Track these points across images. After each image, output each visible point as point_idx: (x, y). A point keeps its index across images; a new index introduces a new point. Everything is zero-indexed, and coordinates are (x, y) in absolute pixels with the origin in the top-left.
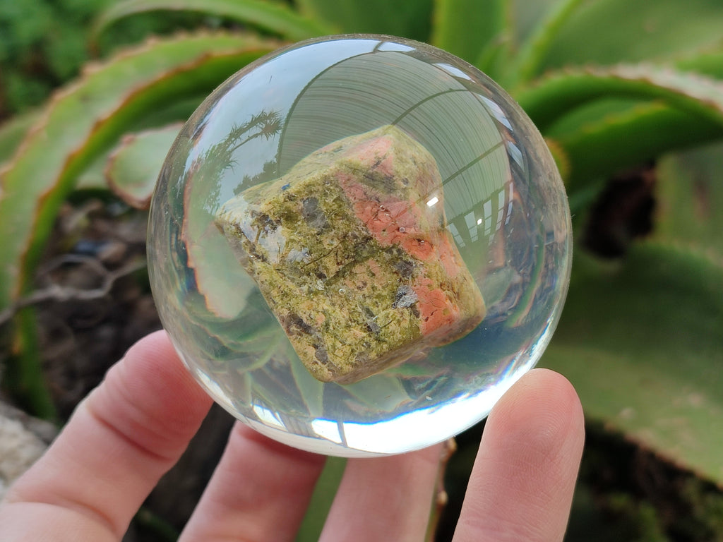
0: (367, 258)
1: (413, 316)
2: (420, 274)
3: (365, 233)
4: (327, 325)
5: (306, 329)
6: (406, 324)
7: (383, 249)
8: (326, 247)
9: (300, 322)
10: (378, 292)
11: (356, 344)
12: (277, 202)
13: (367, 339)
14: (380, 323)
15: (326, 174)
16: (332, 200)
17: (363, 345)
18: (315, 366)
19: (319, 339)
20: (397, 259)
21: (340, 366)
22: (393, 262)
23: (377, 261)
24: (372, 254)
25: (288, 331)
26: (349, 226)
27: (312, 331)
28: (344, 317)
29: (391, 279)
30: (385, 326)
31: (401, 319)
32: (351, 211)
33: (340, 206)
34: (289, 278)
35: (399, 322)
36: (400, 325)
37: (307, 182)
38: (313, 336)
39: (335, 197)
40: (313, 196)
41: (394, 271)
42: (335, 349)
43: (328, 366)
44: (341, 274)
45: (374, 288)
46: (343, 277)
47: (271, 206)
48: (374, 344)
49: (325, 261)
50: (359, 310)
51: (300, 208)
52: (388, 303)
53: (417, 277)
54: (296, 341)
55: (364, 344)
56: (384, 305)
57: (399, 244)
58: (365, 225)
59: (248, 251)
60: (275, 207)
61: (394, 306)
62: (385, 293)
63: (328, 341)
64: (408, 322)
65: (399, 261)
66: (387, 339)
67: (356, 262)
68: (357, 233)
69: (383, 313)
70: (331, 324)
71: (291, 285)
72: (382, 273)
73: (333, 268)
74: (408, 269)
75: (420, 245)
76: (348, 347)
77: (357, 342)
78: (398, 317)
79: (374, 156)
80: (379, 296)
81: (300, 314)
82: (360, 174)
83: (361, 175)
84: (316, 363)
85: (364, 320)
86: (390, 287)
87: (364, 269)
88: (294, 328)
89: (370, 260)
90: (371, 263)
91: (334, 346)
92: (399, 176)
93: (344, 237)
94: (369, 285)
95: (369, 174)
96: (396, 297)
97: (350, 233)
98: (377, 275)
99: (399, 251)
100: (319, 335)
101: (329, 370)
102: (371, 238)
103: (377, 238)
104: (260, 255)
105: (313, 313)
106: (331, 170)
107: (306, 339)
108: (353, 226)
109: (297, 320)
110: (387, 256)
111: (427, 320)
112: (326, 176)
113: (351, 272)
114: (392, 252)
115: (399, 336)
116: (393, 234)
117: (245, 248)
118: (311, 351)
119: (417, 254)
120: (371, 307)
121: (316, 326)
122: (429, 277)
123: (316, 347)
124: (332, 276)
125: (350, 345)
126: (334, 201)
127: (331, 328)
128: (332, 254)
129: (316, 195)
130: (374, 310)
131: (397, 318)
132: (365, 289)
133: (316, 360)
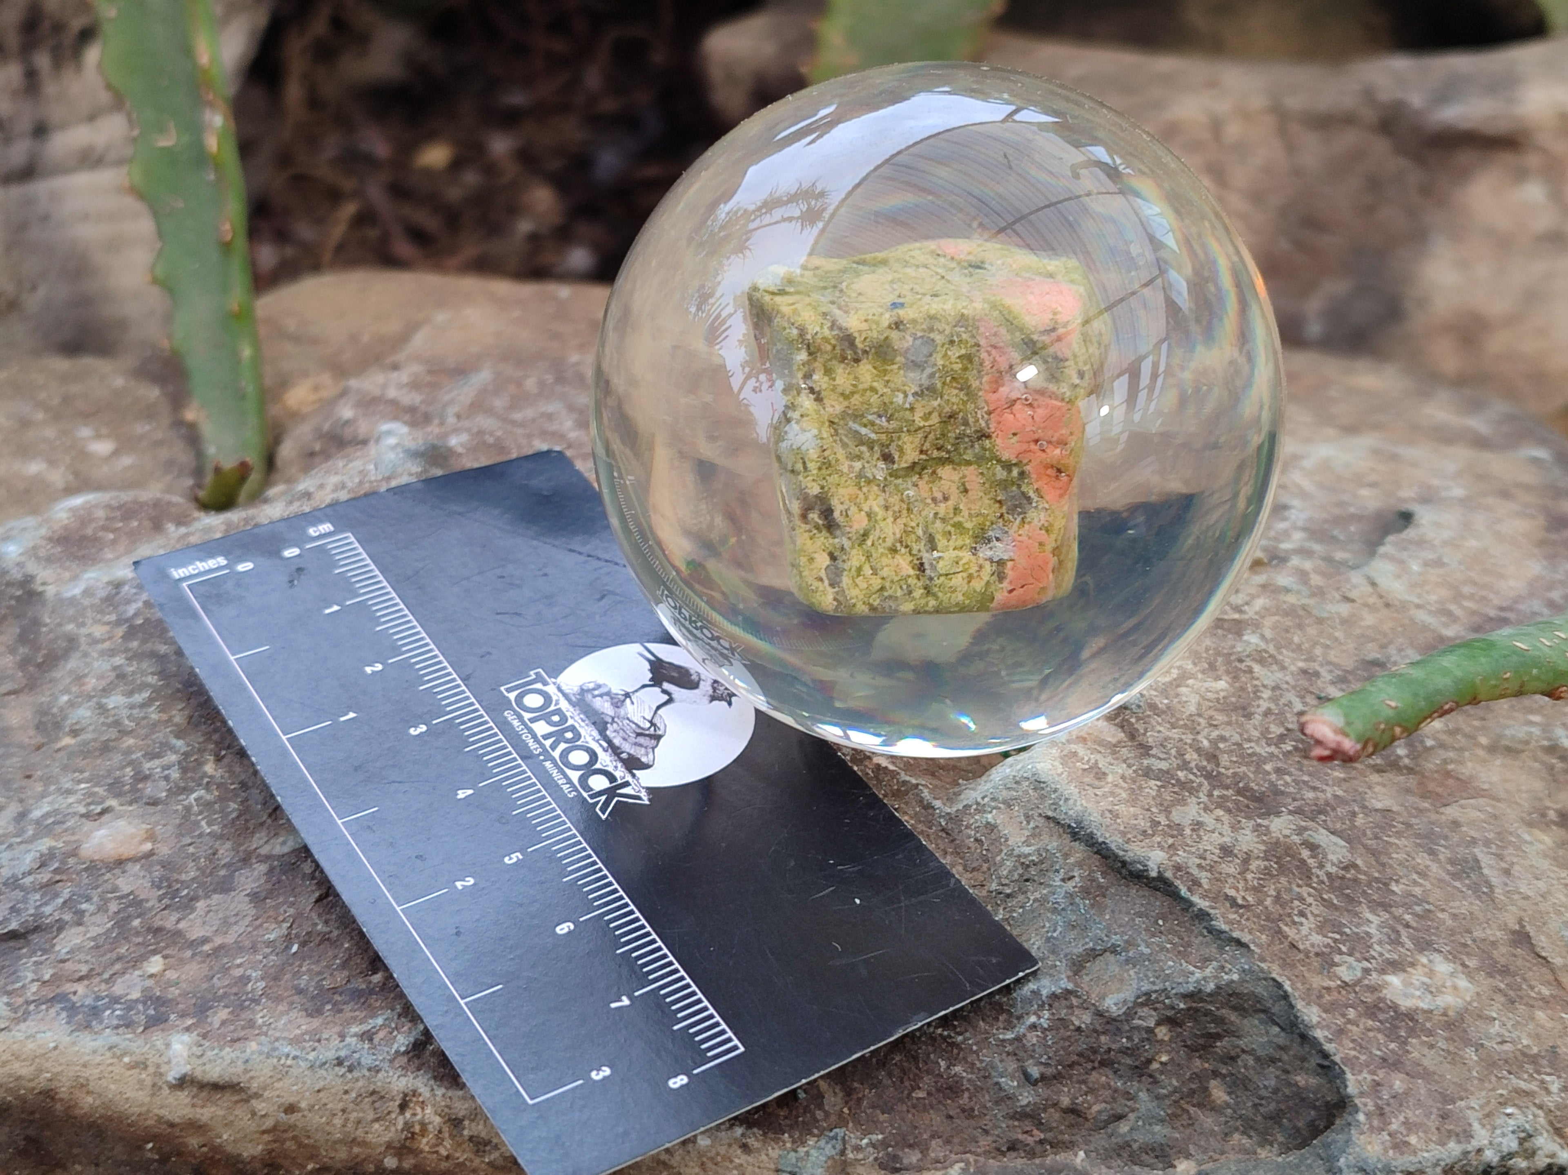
0: (968, 463)
1: (995, 577)
2: (1036, 521)
3: (983, 424)
4: (865, 535)
5: (830, 525)
6: (978, 585)
7: (999, 461)
8: (917, 419)
9: (827, 513)
10: (961, 519)
11: (892, 582)
12: (877, 323)
13: (912, 581)
14: (942, 567)
15: (965, 312)
16: (957, 355)
17: (901, 587)
18: (817, 584)
19: (843, 549)
20: (1013, 483)
21: (853, 601)
22: (1004, 485)
23: (982, 474)
24: (980, 460)
25: (804, 517)
26: (964, 403)
27: (838, 532)
28: (894, 534)
29: (987, 508)
30: (947, 575)
31: (975, 575)
32: (977, 382)
33: (965, 369)
34: (841, 440)
35: (970, 577)
36: (969, 582)
37: (933, 312)
38: (837, 540)
39: (963, 352)
40: (932, 335)
41: (999, 498)
42: (859, 575)
43: (837, 593)
44: (917, 469)
45: (957, 510)
46: (920, 474)
47: (865, 326)
48: (918, 593)
49: (906, 439)
50: (920, 532)
51: (906, 345)
52: (968, 541)
53: (1029, 523)
54: (807, 534)
55: (905, 587)
56: (960, 543)
57: (1027, 464)
58: (989, 413)
59: (800, 375)
60: (871, 330)
61: (974, 551)
62: (969, 525)
63: (856, 558)
64: (983, 583)
65: (1014, 488)
66: (940, 594)
67: (949, 461)
68: (971, 420)
69: (952, 554)
70: (871, 537)
71: (841, 454)
72: (981, 494)
73: (911, 455)
74: (1020, 505)
75: (1057, 477)
76: (879, 581)
77: (896, 579)
78: (973, 569)
79: (1051, 316)
80: (958, 525)
81: (835, 502)
82: (1018, 334)
83: (1018, 336)
84: (821, 580)
85: (919, 551)
86: (980, 519)
87: (956, 477)
88: (814, 516)
89: (972, 467)
90: (971, 472)
91: (859, 570)
92: (1076, 363)
93: (950, 417)
94: (951, 503)
95: (1032, 340)
96: (981, 538)
97: (961, 414)
98: (970, 493)
99: (1022, 474)
100: (847, 544)
101: (835, 599)
102: (988, 437)
103: (999, 441)
104: (817, 389)
105: (853, 510)
106: (975, 309)
107: (823, 539)
108: (970, 406)
109: (824, 507)
110: (1000, 473)
111: (1011, 591)
112: (963, 315)
113: (934, 472)
114: (1010, 471)
115: (961, 598)
116: (1025, 447)
117: (799, 369)
118: (823, 560)
119: (1045, 489)
120: (938, 537)
121: (848, 529)
122: (1047, 531)
123: (833, 557)
124: (905, 465)
125: (883, 578)
126: (959, 357)
127: (869, 543)
128: (920, 435)
129: (939, 338)
130: (941, 542)
131: (971, 571)
132: (942, 505)
133: (823, 574)
